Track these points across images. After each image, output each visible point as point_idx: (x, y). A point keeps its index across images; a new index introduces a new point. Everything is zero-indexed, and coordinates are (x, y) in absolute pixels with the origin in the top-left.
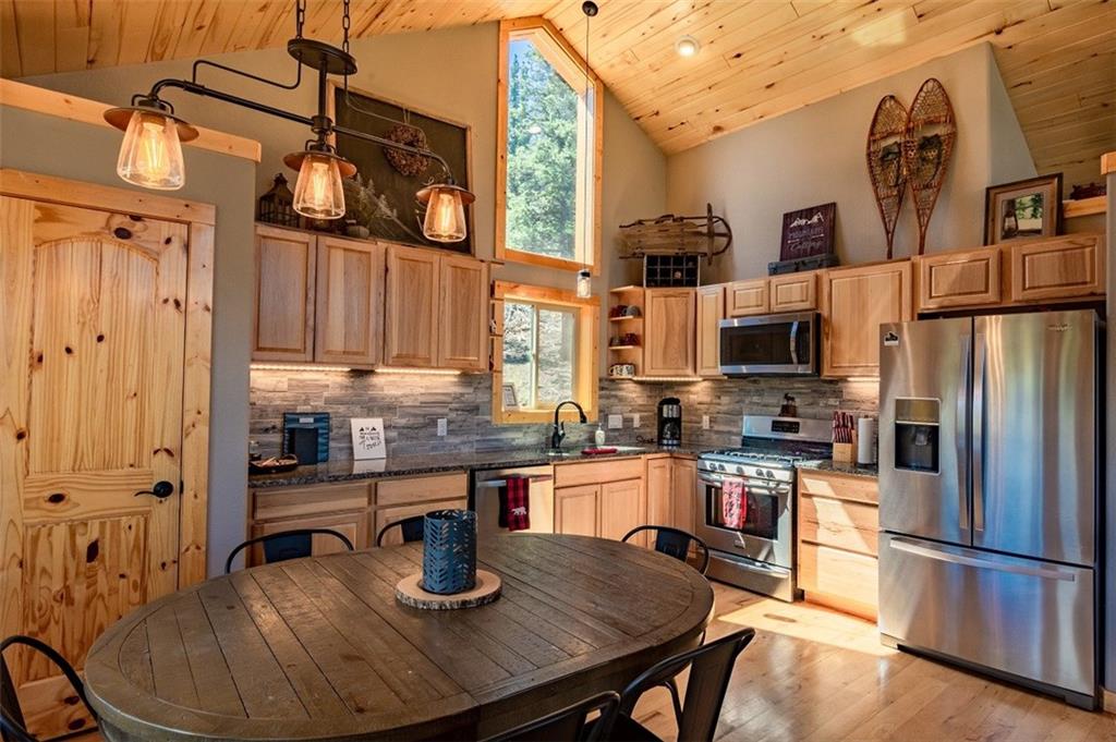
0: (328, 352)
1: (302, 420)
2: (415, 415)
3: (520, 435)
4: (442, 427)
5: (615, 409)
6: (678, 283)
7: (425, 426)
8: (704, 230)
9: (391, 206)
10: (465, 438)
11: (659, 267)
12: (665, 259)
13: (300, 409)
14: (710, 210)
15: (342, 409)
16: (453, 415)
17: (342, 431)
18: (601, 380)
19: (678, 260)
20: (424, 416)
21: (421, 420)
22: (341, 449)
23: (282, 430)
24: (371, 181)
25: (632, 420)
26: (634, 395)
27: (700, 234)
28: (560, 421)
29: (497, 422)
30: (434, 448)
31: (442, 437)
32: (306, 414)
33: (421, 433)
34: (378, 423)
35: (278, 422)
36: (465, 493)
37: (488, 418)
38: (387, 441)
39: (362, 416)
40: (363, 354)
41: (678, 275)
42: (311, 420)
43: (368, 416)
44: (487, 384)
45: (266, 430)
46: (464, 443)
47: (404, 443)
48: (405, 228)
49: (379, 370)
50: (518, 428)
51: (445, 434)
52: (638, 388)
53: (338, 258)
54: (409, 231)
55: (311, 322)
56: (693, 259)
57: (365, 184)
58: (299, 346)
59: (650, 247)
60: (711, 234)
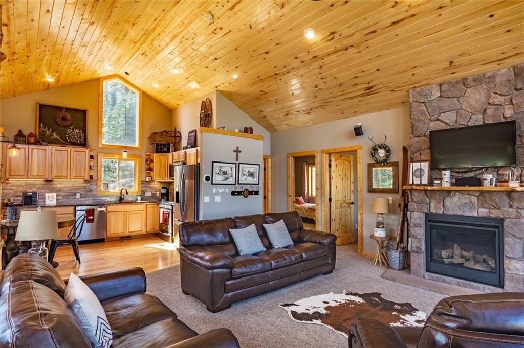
0: (32, 176)
1: (28, 194)
2: (69, 193)
3: (109, 198)
4: (78, 196)
5: (148, 190)
6: (165, 152)
7: (72, 195)
8: (173, 135)
9: (57, 135)
10: (87, 199)
11: (159, 147)
12: (161, 145)
13: (29, 191)
14: (175, 129)
15: (43, 191)
16: (82, 192)
17: (42, 197)
18: (142, 182)
19: (165, 145)
20: (72, 193)
21: (70, 194)
22: (42, 202)
23: (22, 196)
24: (51, 129)
25: (156, 194)
26: (157, 186)
27: (172, 137)
28: (122, 194)
29: (99, 194)
30: (75, 202)
31: (78, 199)
32: (30, 192)
33: (70, 197)
34: (55, 195)
35: (21, 194)
36: (73, 212)
37: (96, 193)
38: (57, 200)
39: (49, 193)
40: (43, 176)
41: (165, 149)
42: (31, 194)
43: (51, 192)
44: (96, 183)
45: (18, 196)
46: (86, 200)
47: (64, 200)
48: (62, 141)
49: (54, 180)
50: (108, 196)
51: (79, 197)
52: (159, 184)
53: (35, 151)
54: (63, 141)
55: (27, 168)
56: (169, 145)
57: (49, 130)
58: (22, 174)
59: (157, 141)
60: (175, 137)
